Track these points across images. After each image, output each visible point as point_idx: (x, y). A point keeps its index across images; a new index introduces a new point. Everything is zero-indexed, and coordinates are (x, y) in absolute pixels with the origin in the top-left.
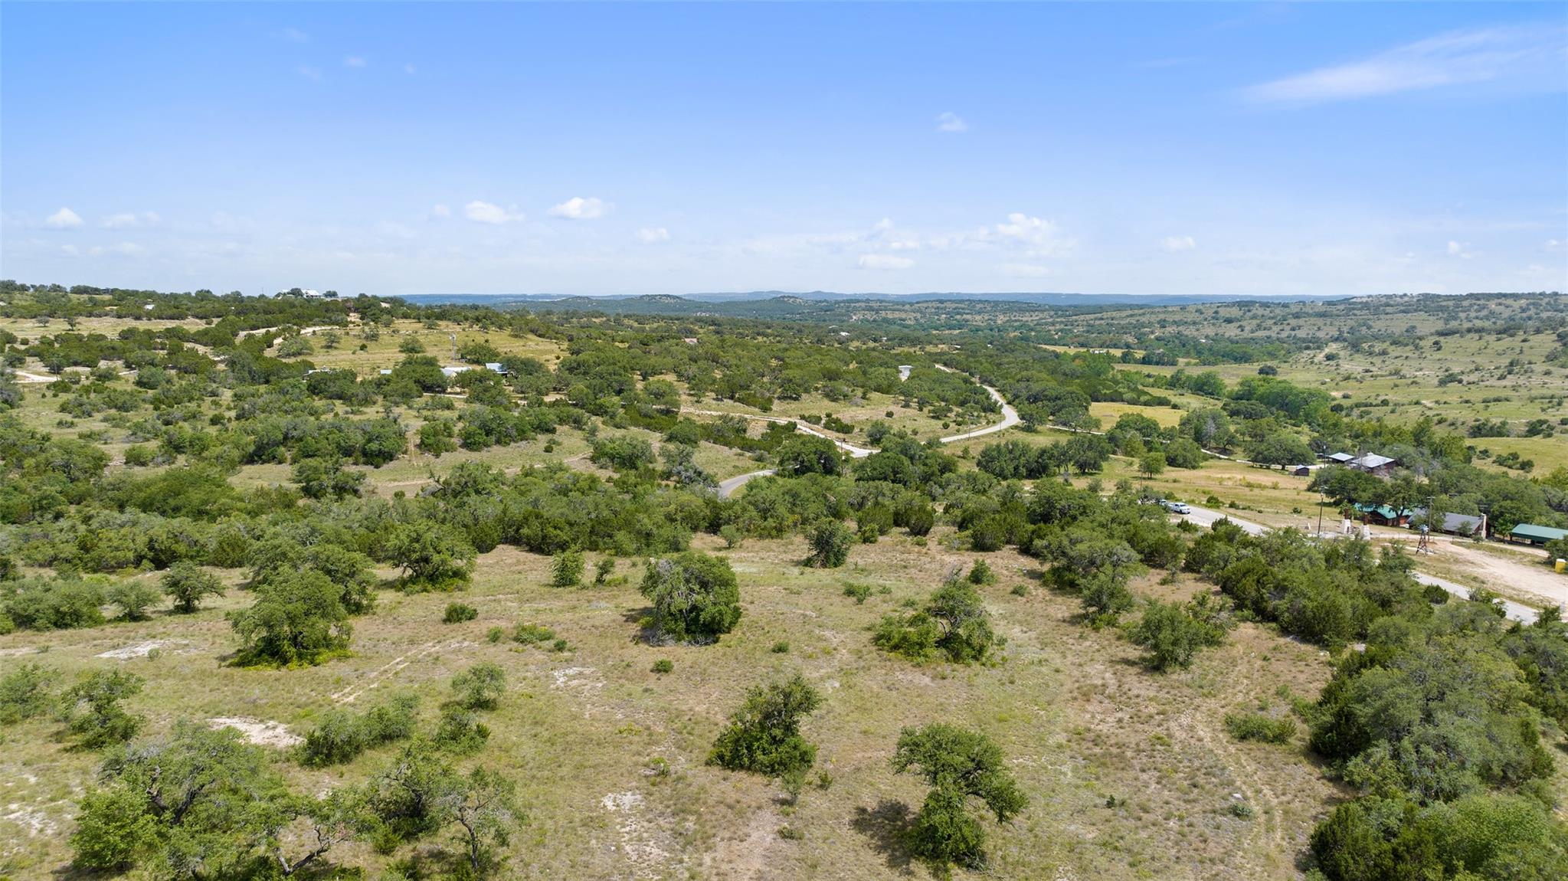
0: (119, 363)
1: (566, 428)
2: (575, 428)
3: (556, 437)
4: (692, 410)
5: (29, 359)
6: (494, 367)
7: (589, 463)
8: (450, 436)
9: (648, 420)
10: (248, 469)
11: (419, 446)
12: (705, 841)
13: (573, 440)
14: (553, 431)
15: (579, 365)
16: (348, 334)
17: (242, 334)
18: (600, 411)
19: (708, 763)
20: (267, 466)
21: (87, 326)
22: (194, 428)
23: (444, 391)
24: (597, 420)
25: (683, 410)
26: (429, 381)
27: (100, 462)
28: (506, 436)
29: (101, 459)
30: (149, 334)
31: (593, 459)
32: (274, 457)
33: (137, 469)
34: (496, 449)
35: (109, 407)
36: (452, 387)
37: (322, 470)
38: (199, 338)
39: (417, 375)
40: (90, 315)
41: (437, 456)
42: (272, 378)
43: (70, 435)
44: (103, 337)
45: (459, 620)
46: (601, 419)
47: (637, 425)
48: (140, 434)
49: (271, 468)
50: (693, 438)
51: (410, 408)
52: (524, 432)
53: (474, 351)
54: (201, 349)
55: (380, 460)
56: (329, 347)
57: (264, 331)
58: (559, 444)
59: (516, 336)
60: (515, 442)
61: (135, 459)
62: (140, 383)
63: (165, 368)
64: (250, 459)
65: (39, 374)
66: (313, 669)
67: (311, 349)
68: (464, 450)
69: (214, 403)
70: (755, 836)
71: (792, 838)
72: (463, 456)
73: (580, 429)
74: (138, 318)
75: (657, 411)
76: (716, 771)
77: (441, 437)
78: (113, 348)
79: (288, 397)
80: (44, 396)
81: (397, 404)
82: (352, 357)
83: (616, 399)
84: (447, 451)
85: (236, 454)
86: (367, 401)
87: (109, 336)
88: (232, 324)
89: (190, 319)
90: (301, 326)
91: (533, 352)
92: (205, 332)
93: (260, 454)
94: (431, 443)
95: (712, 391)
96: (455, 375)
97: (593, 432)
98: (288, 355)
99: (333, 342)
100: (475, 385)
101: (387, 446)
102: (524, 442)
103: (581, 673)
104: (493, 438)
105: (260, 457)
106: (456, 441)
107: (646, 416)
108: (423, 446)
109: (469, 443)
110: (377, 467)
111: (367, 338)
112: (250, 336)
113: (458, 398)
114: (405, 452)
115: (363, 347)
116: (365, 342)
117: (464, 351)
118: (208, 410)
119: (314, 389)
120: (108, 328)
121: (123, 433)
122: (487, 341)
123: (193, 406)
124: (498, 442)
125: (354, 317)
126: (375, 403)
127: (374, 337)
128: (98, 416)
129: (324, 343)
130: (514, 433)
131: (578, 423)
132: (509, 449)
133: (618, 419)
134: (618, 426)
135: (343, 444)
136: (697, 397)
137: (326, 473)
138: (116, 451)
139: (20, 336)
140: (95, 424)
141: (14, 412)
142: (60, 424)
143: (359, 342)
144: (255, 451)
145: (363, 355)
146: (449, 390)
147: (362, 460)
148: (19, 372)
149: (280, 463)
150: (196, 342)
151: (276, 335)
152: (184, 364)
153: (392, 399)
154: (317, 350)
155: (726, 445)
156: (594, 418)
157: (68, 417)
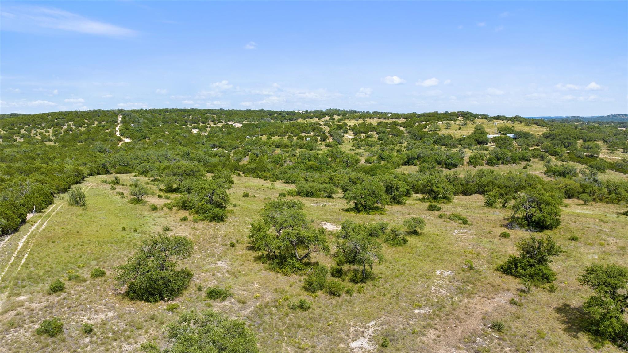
0: (375, 133)
1: (536, 160)
2: (540, 160)
3: (530, 163)
4: (607, 156)
5: (349, 131)
6: (511, 135)
7: (543, 174)
8: (482, 160)
9: (580, 159)
10: (404, 167)
11: (468, 163)
12: (470, 295)
13: (538, 165)
14: (529, 161)
15: (550, 135)
16: (455, 124)
17: (417, 124)
18: (554, 154)
19: (497, 270)
20: (410, 166)
21: (368, 121)
22: (390, 153)
23: (487, 144)
24: (553, 158)
25: (601, 156)
26: (480, 140)
27: (357, 161)
28: (506, 161)
29: (357, 160)
30: (386, 123)
31: (545, 173)
32: (413, 163)
33: (368, 165)
34: (501, 166)
35: (367, 146)
36: (490, 143)
37: (426, 167)
38: (402, 125)
39: (476, 138)
40: (371, 118)
41: (475, 167)
42: (422, 138)
43: (353, 153)
44: (371, 124)
45: (433, 210)
46: (555, 157)
47: (573, 161)
48: (372, 154)
49: (412, 167)
50: (602, 168)
51: (470, 149)
52: (515, 160)
53: (504, 130)
54: (402, 128)
55: (451, 167)
56: (447, 128)
57: (425, 123)
58: (531, 166)
59: (527, 125)
60: (510, 164)
61: (368, 161)
62: (379, 139)
63: (389, 134)
64: (405, 164)
65: (351, 135)
66: (368, 215)
67: (440, 129)
68: (487, 166)
69: (400, 146)
70: (497, 299)
71: (515, 304)
72: (486, 168)
73: (543, 160)
74: (385, 119)
75: (586, 155)
76: (498, 273)
77: (478, 160)
78: (374, 128)
79: (425, 144)
80: (350, 142)
81: (465, 148)
82: (455, 132)
83: (565, 150)
84: (479, 165)
85: (401, 162)
86: (454, 146)
87: (374, 124)
88: (415, 120)
89: (402, 119)
90: (438, 121)
91: (533, 131)
92: (404, 123)
93: (409, 162)
94: (473, 162)
95: (622, 149)
96: (492, 138)
97: (549, 162)
98: (431, 131)
99: (449, 126)
100: (500, 142)
101: (454, 161)
102: (515, 164)
103: (466, 232)
104: (500, 161)
105: (408, 163)
106: (484, 162)
107: (579, 157)
108: (470, 163)
109: (490, 163)
110: (450, 169)
111: (462, 125)
112: (419, 124)
113: (491, 147)
114: (462, 165)
115: (460, 128)
116: (461, 127)
117: (500, 130)
118: (397, 147)
119: (436, 142)
120: (374, 122)
121: (367, 153)
122: (513, 127)
123: (393, 146)
124: (503, 163)
125: (460, 118)
126: (457, 147)
127: (465, 125)
128: (362, 148)
129: (445, 127)
130: (510, 160)
131: (542, 158)
132: (507, 166)
133: (563, 158)
134: (562, 161)
135: (438, 160)
136: (611, 151)
137: (428, 169)
138: (363, 159)
139: (349, 124)
140: (360, 151)
141: (339, 146)
142: (351, 150)
143: (459, 127)
144: (407, 161)
145: (459, 131)
146: (489, 144)
147: (444, 166)
148: (345, 135)
149: (415, 166)
150: (401, 126)
151: (428, 124)
152: (394, 133)
153: (464, 146)
154: (442, 129)
155: (622, 172)
156: (550, 156)
157: (353, 148)
